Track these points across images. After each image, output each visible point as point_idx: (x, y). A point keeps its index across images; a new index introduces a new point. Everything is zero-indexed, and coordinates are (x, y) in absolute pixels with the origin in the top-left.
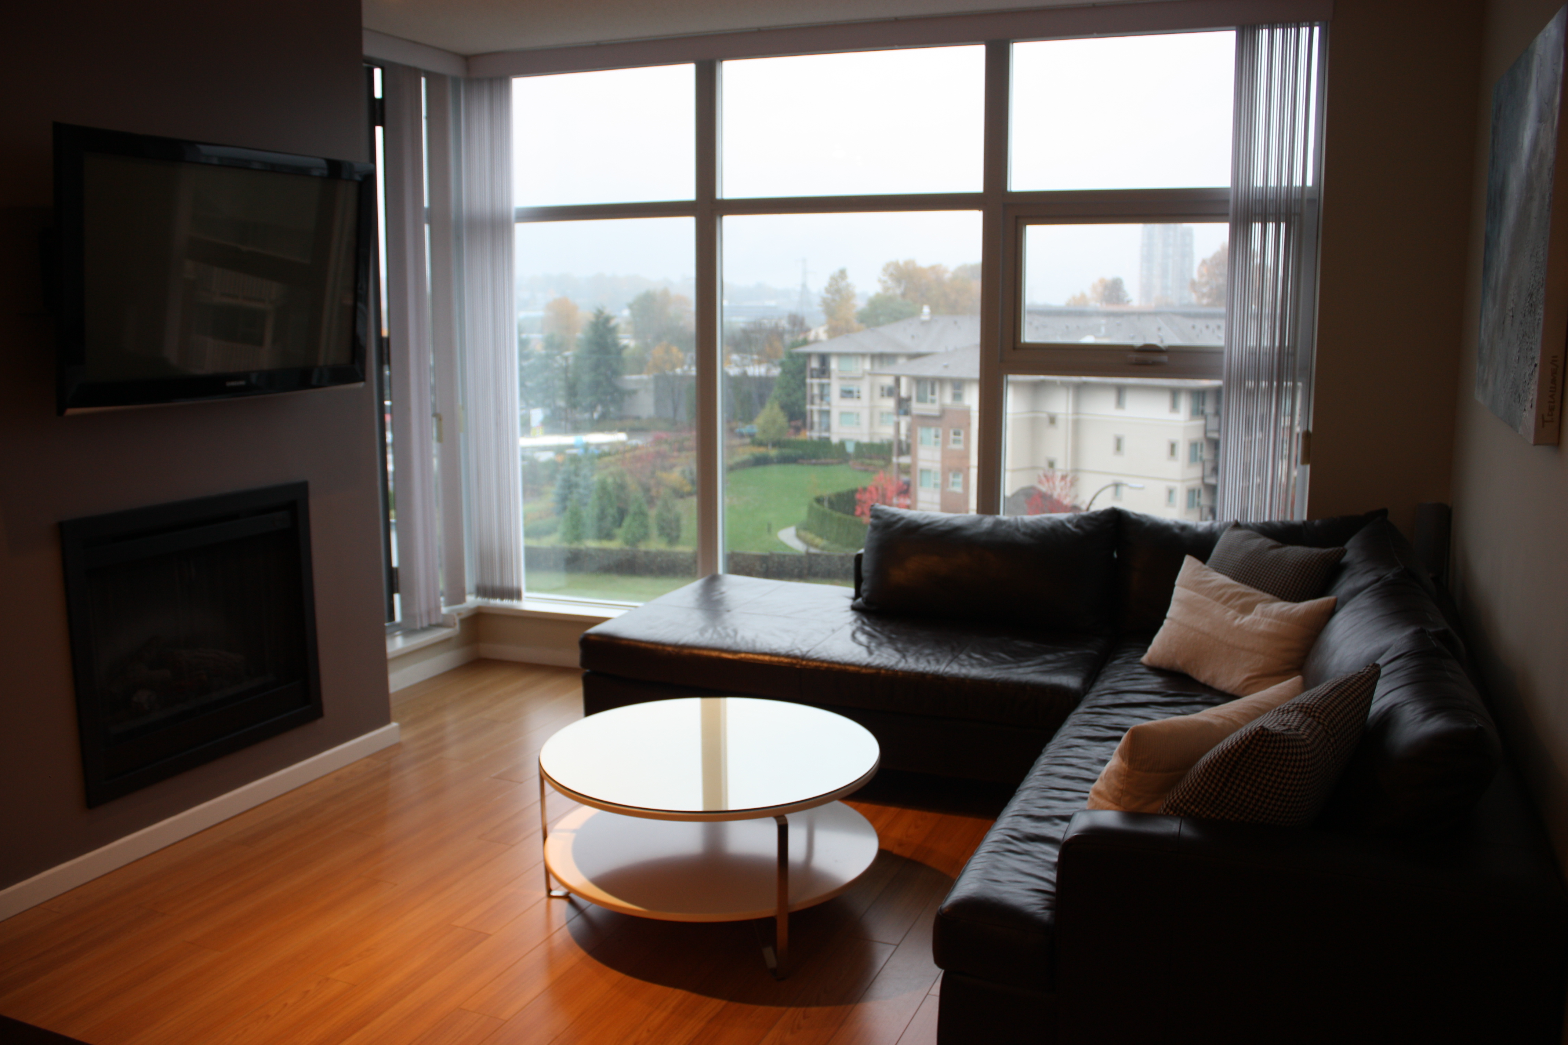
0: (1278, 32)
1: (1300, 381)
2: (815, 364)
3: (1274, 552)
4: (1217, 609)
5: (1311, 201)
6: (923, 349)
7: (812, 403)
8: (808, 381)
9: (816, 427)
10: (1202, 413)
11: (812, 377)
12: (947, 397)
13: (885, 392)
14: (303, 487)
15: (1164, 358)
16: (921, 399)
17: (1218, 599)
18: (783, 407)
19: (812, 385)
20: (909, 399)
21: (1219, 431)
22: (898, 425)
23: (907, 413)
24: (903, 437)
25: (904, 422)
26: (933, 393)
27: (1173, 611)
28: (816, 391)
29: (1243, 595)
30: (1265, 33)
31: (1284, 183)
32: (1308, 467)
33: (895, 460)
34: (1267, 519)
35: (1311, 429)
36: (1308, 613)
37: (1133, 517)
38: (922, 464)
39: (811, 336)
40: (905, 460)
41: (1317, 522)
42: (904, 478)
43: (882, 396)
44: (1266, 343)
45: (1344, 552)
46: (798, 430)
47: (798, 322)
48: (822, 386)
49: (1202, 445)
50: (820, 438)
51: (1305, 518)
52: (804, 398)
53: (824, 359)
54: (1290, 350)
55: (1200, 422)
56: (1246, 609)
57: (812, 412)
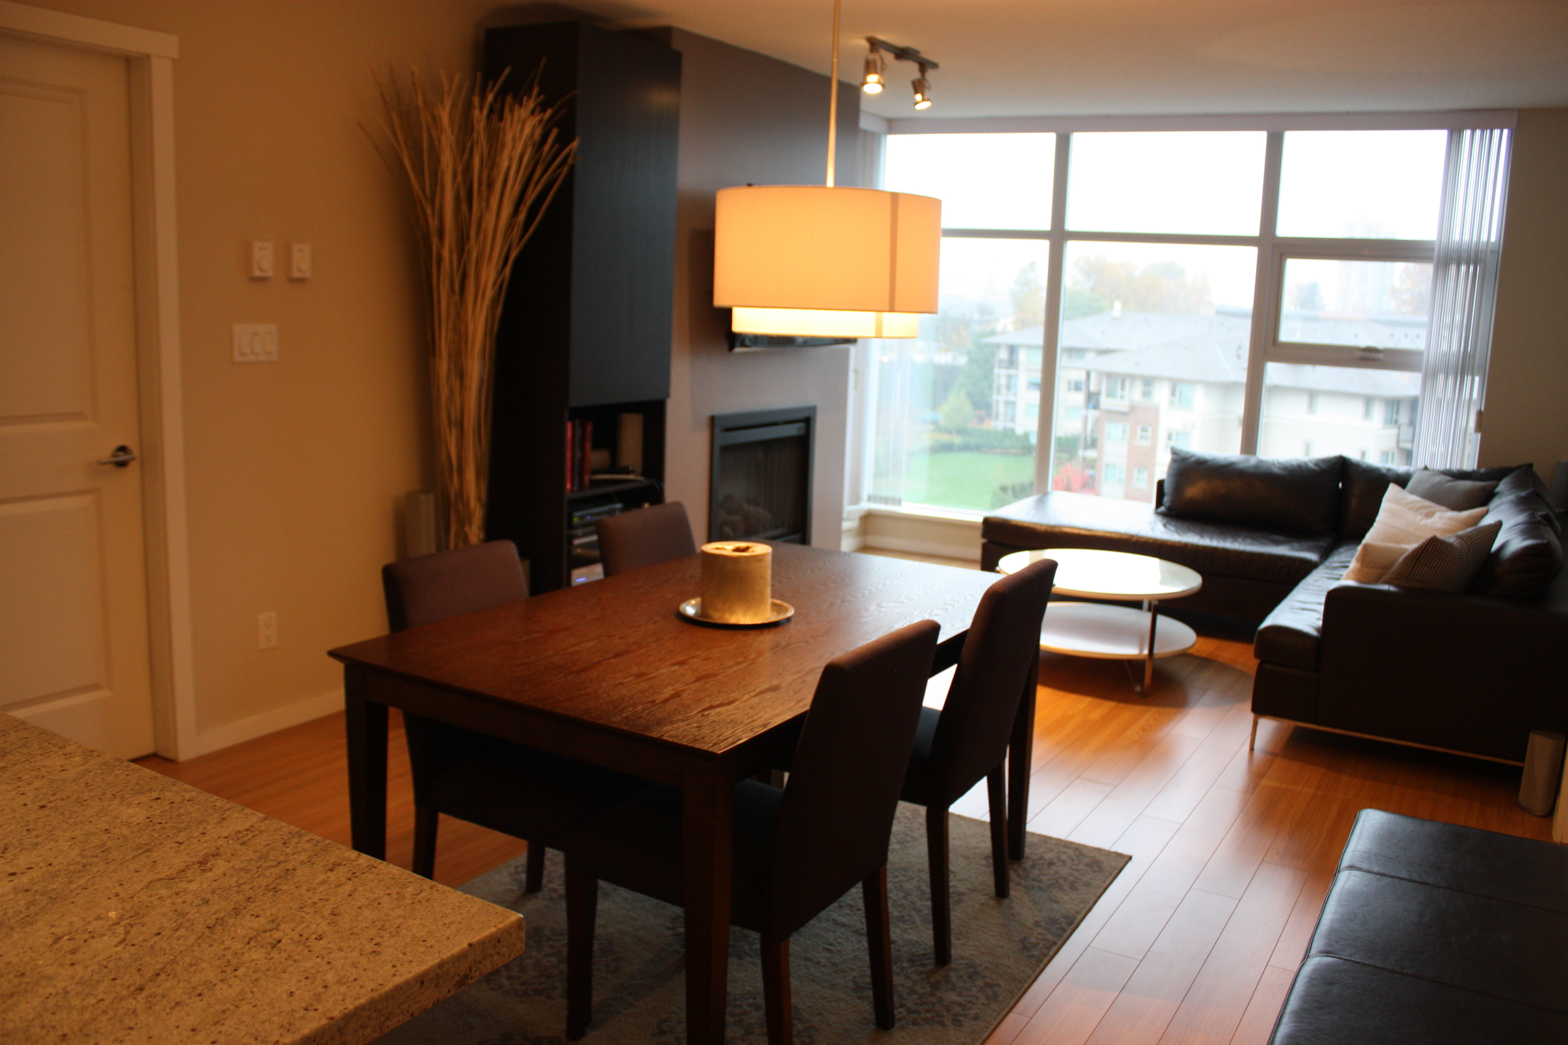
0: (1478, 132)
1: (1477, 375)
2: (1003, 354)
3: (1450, 484)
4: (1410, 515)
5: (1492, 252)
6: (1111, 346)
7: (999, 392)
8: (996, 371)
9: (1001, 417)
10: (1396, 422)
11: (1000, 367)
12: (1135, 393)
13: (1072, 386)
14: (813, 409)
15: (1381, 356)
16: (1111, 394)
17: (1411, 509)
18: (969, 395)
19: (999, 376)
20: (1098, 394)
21: (1412, 441)
22: (1086, 419)
23: (1096, 407)
24: (1089, 432)
25: (1093, 414)
26: (1123, 388)
27: (1381, 517)
28: (1003, 381)
29: (1426, 507)
30: (1467, 133)
31: (1475, 239)
32: (1479, 435)
33: (1081, 453)
34: (1448, 467)
35: (1483, 409)
36: (1469, 518)
37: (1354, 461)
38: (1107, 459)
39: (999, 327)
40: (1091, 454)
41: (1482, 470)
42: (1089, 472)
43: (1069, 389)
44: (1454, 348)
45: (1497, 486)
46: (981, 420)
47: (985, 311)
48: (1009, 377)
49: (1393, 455)
50: (1005, 429)
51: (1475, 468)
52: (990, 387)
53: (1013, 350)
54: (1471, 354)
55: (1393, 431)
56: (1429, 515)
57: (997, 402)
